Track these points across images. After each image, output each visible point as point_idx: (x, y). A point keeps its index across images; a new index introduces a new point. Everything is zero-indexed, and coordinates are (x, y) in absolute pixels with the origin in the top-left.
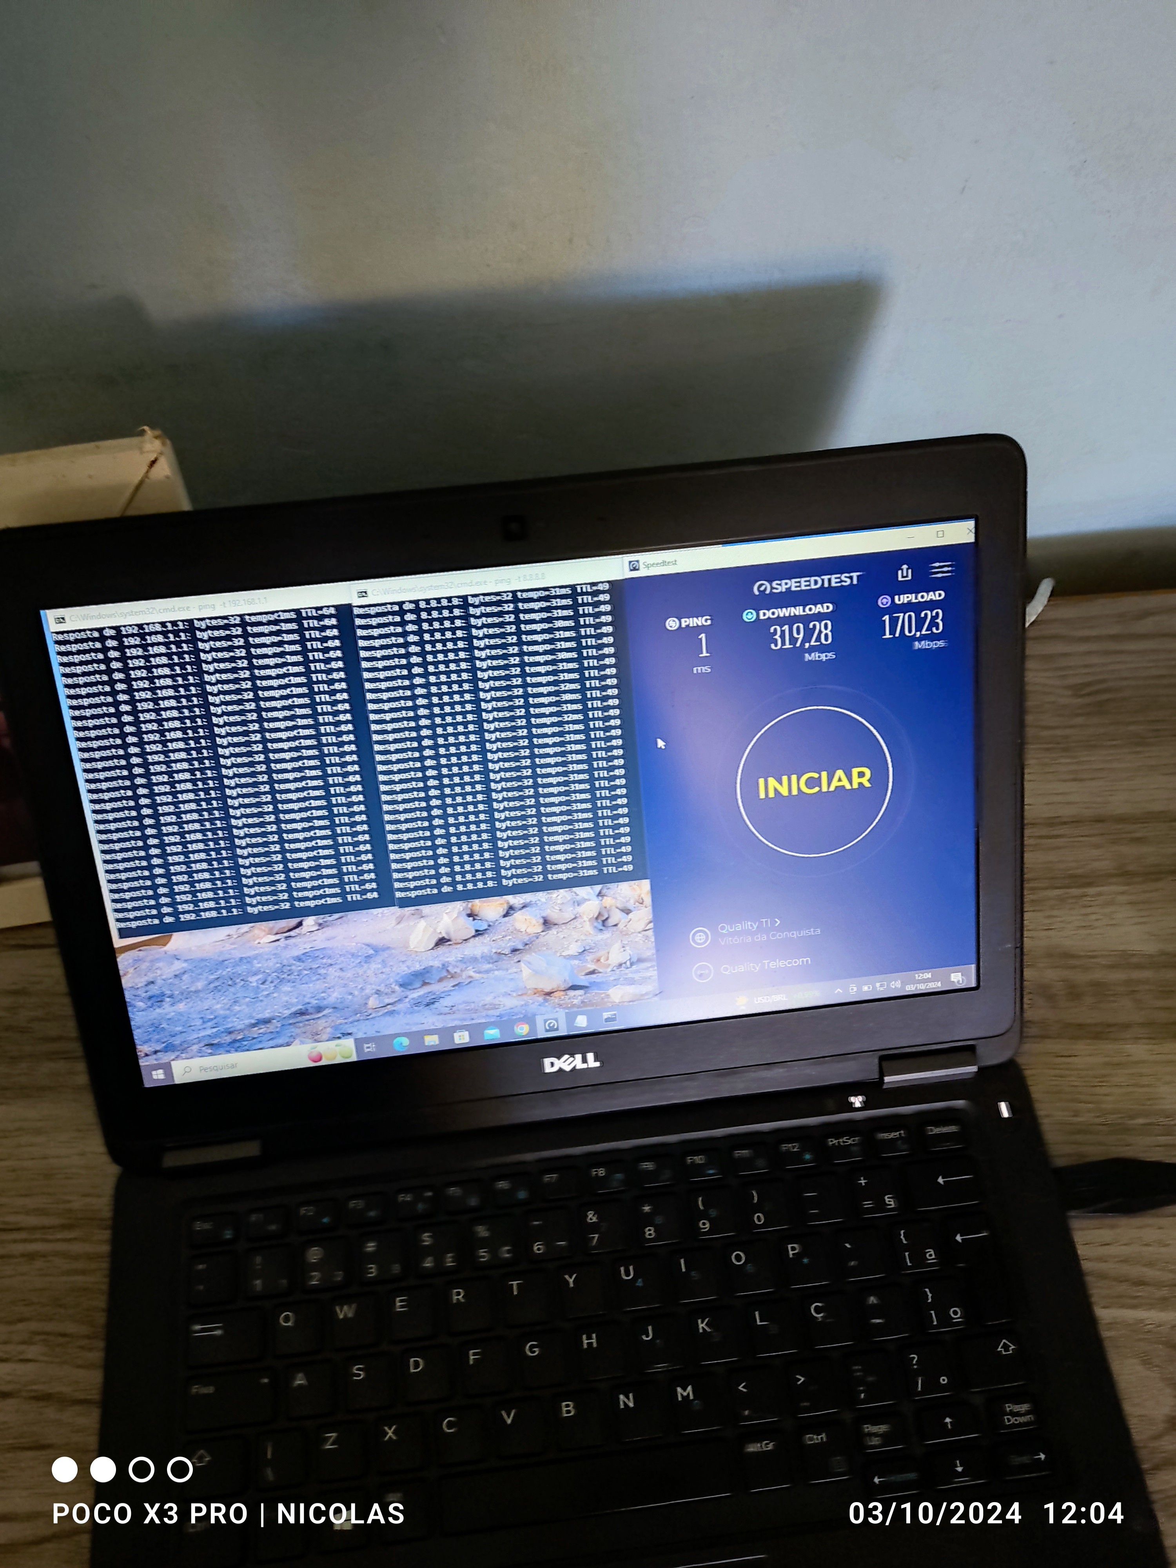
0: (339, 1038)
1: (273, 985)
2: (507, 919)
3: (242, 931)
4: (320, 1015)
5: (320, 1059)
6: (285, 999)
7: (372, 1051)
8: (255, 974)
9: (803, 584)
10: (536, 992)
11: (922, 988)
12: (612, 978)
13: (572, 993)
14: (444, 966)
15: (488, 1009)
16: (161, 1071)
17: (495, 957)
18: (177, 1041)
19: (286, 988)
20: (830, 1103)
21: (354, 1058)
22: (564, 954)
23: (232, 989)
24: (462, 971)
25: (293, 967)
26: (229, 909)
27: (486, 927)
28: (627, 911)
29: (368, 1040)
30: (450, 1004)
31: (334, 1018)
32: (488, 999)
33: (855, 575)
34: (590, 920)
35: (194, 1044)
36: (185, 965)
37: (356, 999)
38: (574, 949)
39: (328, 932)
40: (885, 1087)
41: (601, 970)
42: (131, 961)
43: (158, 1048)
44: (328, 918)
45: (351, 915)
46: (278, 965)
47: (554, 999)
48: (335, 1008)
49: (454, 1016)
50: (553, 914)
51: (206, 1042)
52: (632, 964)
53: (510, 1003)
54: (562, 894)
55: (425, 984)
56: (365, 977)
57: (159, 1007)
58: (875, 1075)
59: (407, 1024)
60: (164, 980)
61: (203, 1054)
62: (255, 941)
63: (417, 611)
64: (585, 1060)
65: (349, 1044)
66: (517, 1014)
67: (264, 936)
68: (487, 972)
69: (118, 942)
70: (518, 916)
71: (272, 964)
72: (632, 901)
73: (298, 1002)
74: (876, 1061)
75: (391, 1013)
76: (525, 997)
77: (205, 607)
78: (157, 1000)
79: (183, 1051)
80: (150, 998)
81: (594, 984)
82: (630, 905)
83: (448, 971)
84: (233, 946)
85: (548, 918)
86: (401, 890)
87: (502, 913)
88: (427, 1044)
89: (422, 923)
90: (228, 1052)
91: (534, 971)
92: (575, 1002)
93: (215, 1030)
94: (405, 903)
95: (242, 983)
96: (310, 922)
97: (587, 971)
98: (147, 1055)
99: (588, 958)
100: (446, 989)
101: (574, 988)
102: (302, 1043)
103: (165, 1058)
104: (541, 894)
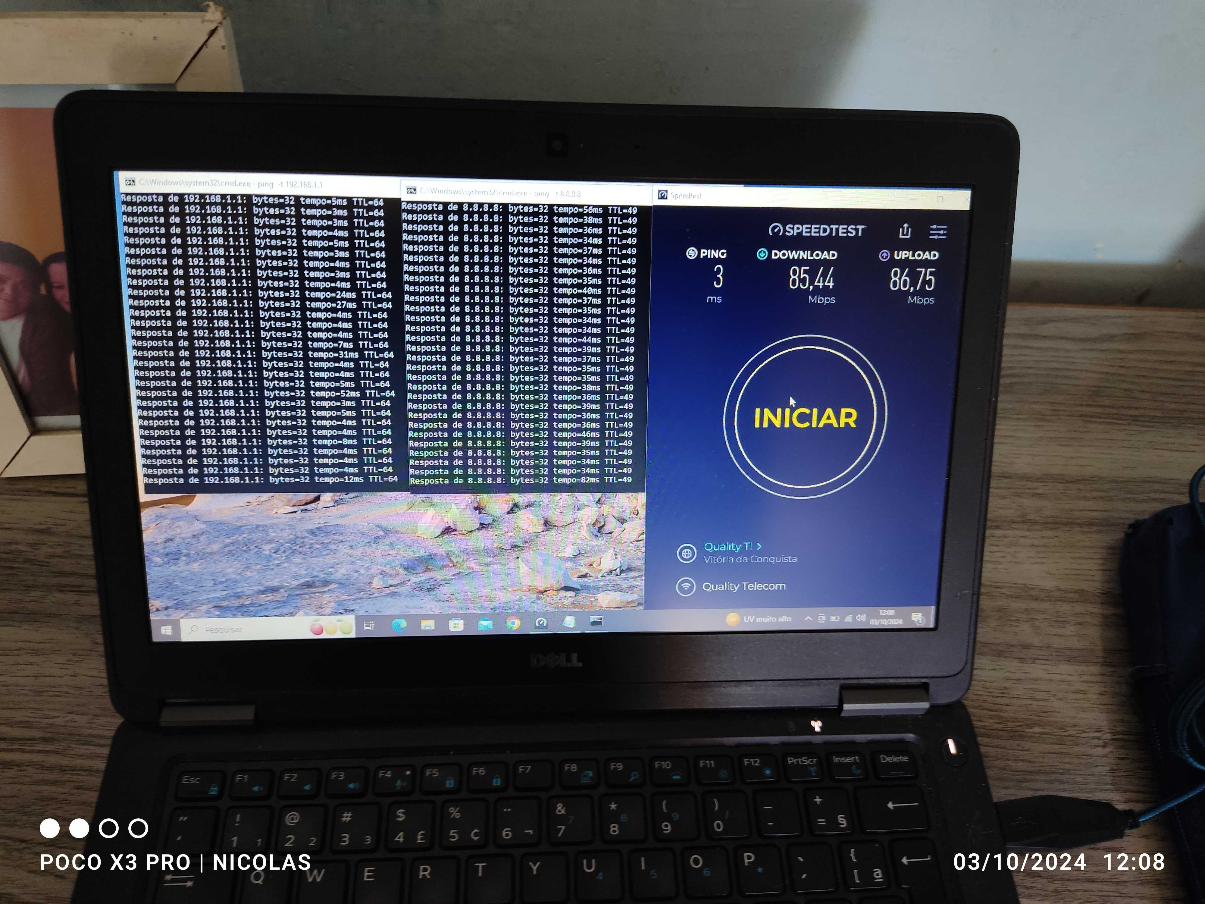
0: (341, 613)
1: (284, 555)
2: (510, 516)
3: (262, 499)
4: (326, 589)
5: (321, 632)
6: (295, 569)
7: (371, 630)
8: (270, 542)
9: (813, 230)
10: (531, 589)
11: (885, 623)
12: (602, 584)
13: (563, 594)
14: (448, 555)
15: (484, 601)
16: (169, 627)
17: (496, 551)
18: (188, 599)
19: (297, 559)
20: (792, 725)
21: (353, 635)
22: (559, 555)
23: (246, 555)
24: (463, 561)
25: (306, 540)
26: (252, 477)
27: (491, 521)
28: (622, 521)
29: (369, 618)
30: (449, 592)
31: (339, 594)
32: (485, 591)
33: (860, 227)
34: (587, 525)
35: (203, 604)
36: (204, 526)
37: (361, 577)
38: (569, 552)
39: (342, 509)
40: (843, 714)
41: (592, 575)
42: (153, 516)
43: (169, 605)
44: (344, 496)
45: (367, 495)
46: (292, 536)
47: (547, 598)
48: (340, 583)
49: (451, 604)
50: (553, 517)
51: (214, 604)
52: (622, 572)
53: (504, 597)
54: (565, 498)
55: (428, 570)
56: (372, 557)
57: (175, 564)
58: (836, 703)
59: (407, 607)
60: (183, 539)
61: (211, 615)
62: (272, 510)
63: (460, 212)
64: (569, 660)
65: (350, 620)
66: (510, 609)
67: (282, 507)
68: (487, 565)
69: (144, 497)
70: (521, 514)
71: (287, 535)
72: (628, 512)
73: (306, 574)
74: (837, 689)
75: (393, 594)
76: (519, 593)
77: (264, 185)
78: (173, 557)
79: (193, 610)
80: (167, 555)
81: (585, 587)
82: (627, 515)
83: (450, 559)
84: (252, 513)
85: (549, 519)
86: (416, 477)
87: (507, 510)
88: (423, 628)
89: (432, 511)
90: (235, 616)
91: (530, 568)
92: (566, 602)
93: (225, 593)
94: (417, 490)
95: (256, 550)
96: (327, 497)
97: (580, 574)
98: (158, 610)
99: (582, 562)
100: (447, 577)
101: (566, 589)
102: (306, 614)
103: (175, 615)
104: (545, 495)
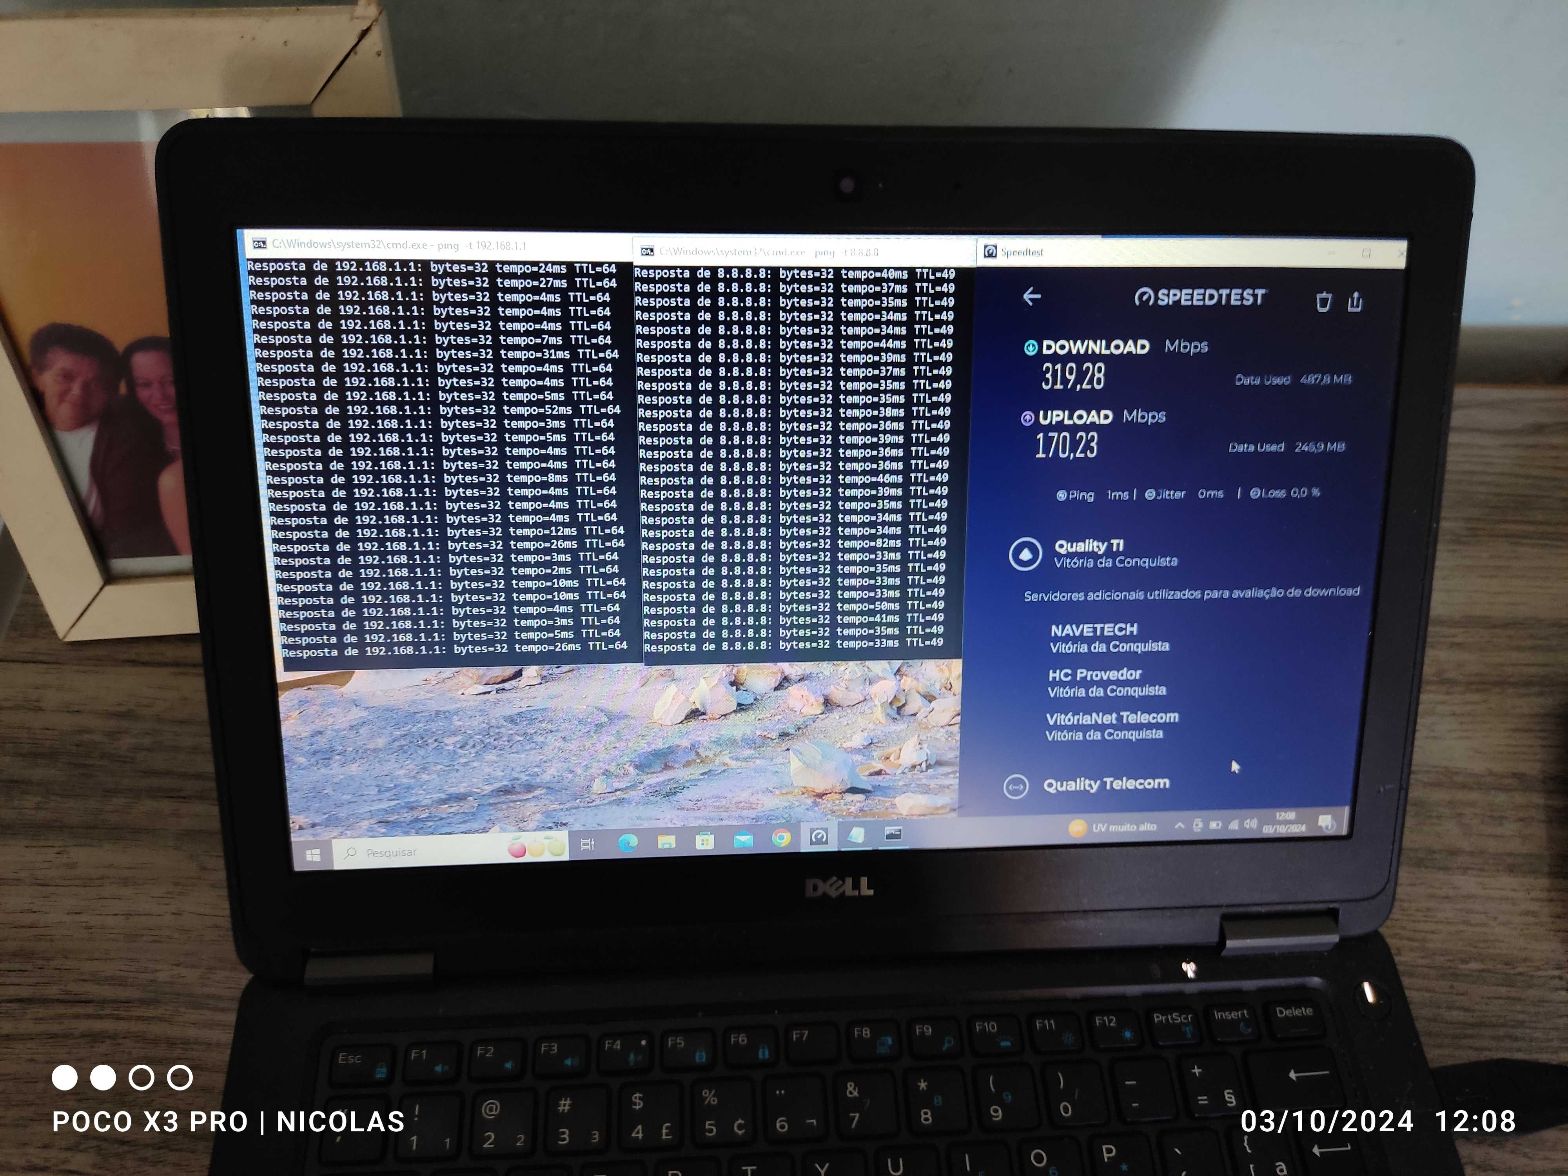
0: (551, 828)
1: (473, 751)
2: (778, 693)
3: (443, 676)
4: (530, 796)
5: (523, 854)
6: (487, 770)
7: (590, 850)
8: (454, 734)
9: (1195, 297)
10: (805, 791)
11: (1283, 831)
12: (901, 783)
13: (849, 797)
14: (694, 747)
15: (743, 809)
16: (317, 851)
17: (759, 741)
18: (343, 813)
19: (491, 756)
20: (1156, 969)
21: (565, 857)
22: (844, 745)
23: (422, 752)
24: (715, 755)
25: (503, 730)
26: (430, 646)
27: (751, 700)
28: (930, 698)
29: (587, 834)
30: (697, 797)
31: (547, 802)
32: (744, 796)
33: (1260, 292)
34: (882, 705)
35: (364, 819)
36: (365, 714)
37: (577, 779)
38: (858, 740)
39: (553, 688)
40: (1224, 953)
41: (888, 771)
42: (296, 702)
43: (317, 821)
44: (555, 670)
45: (585, 669)
46: (484, 725)
47: (826, 803)
48: (548, 788)
49: (699, 814)
50: (837, 694)
51: (380, 818)
52: (929, 767)
53: (770, 803)
54: (852, 667)
55: (666, 767)
56: (592, 752)
57: (326, 766)
58: (1214, 938)
59: (638, 818)
60: (335, 731)
61: (375, 833)
62: (457, 690)
63: (713, 280)
64: (856, 886)
65: (562, 836)
66: (777, 818)
67: (471, 685)
68: (746, 759)
69: (282, 676)
70: (793, 690)
71: (477, 723)
72: (937, 686)
73: (503, 777)
74: (1217, 920)
75: (620, 802)
76: (790, 797)
77: (446, 246)
78: (324, 756)
79: (349, 827)
80: (315, 753)
81: (877, 788)
82: (936, 689)
83: (697, 754)
84: (429, 695)
85: (830, 697)
86: (651, 642)
87: (774, 685)
88: (660, 846)
89: (673, 688)
90: (407, 833)
91: (804, 763)
92: (853, 809)
93: (393, 803)
94: (653, 660)
95: (436, 744)
96: (531, 672)
97: (872, 771)
98: (301, 828)
99: (875, 754)
100: (693, 777)
101: (853, 790)
102: (503, 830)
103: (325, 834)
104: (825, 664)
